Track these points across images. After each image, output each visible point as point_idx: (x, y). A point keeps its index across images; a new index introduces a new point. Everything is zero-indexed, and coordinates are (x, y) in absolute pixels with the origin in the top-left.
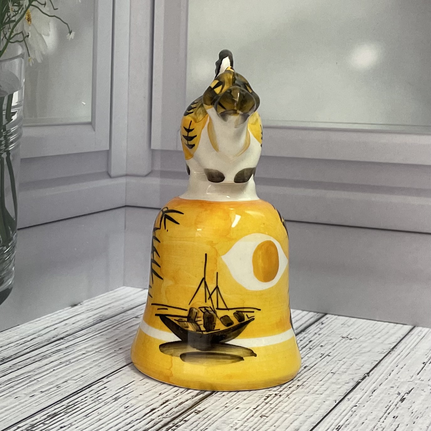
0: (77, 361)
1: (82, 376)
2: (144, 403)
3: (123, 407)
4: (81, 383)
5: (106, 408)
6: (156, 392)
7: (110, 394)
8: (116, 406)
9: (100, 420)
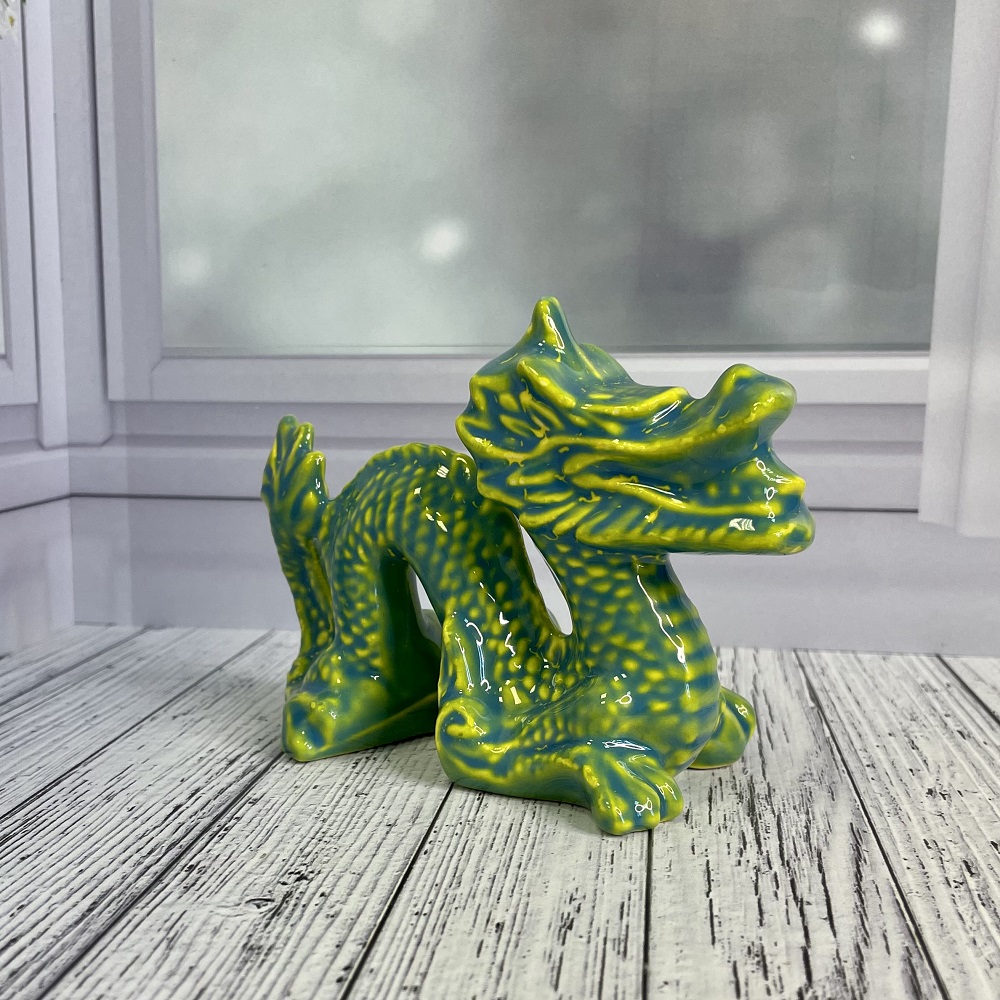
0: (25, 743)
1: (40, 768)
2: (160, 797)
3: (125, 810)
4: (40, 779)
5: (95, 815)
6: (175, 779)
7: (95, 791)
8: (112, 809)
9: (90, 836)
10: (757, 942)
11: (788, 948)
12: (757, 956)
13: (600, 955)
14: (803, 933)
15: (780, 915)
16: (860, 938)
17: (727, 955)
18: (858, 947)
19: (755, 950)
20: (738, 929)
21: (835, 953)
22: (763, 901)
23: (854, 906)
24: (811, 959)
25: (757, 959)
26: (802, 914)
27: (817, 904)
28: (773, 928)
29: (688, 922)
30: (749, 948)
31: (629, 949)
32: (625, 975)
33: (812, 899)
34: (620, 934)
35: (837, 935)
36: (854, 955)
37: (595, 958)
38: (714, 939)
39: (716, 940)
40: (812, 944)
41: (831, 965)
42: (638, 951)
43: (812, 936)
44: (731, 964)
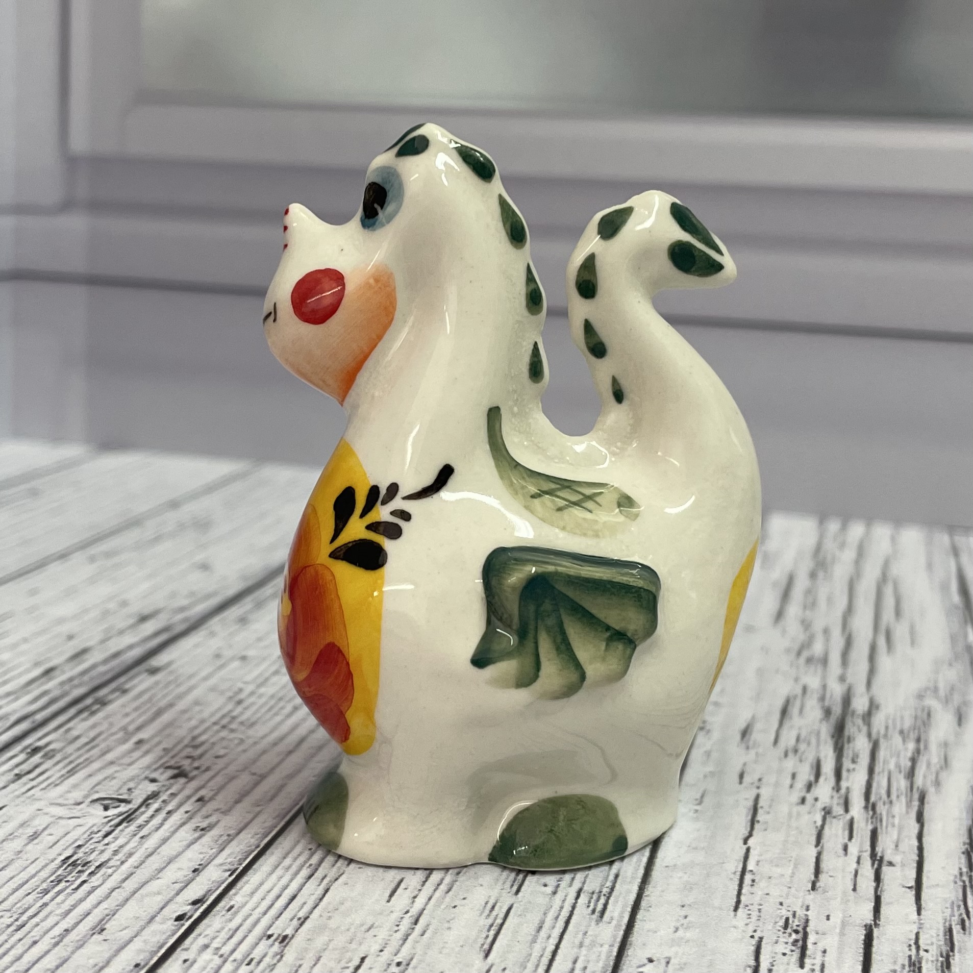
10: (801, 913)
11: (844, 924)
12: (796, 932)
13: (565, 913)
14: (872, 905)
15: (843, 877)
16: (956, 919)
17: (751, 928)
18: (950, 930)
19: (795, 923)
20: (776, 893)
21: (914, 937)
22: (825, 857)
23: (956, 872)
24: (875, 942)
25: (794, 936)
26: (878, 878)
27: (903, 865)
28: (829, 894)
29: (708, 875)
30: (787, 919)
31: (609, 907)
32: (593, 944)
33: (897, 859)
34: (602, 886)
35: (923, 912)
36: (942, 943)
37: (557, 918)
38: (738, 902)
39: (741, 906)
40: (882, 922)
41: (903, 954)
42: (622, 912)
43: (884, 910)
44: (754, 942)
